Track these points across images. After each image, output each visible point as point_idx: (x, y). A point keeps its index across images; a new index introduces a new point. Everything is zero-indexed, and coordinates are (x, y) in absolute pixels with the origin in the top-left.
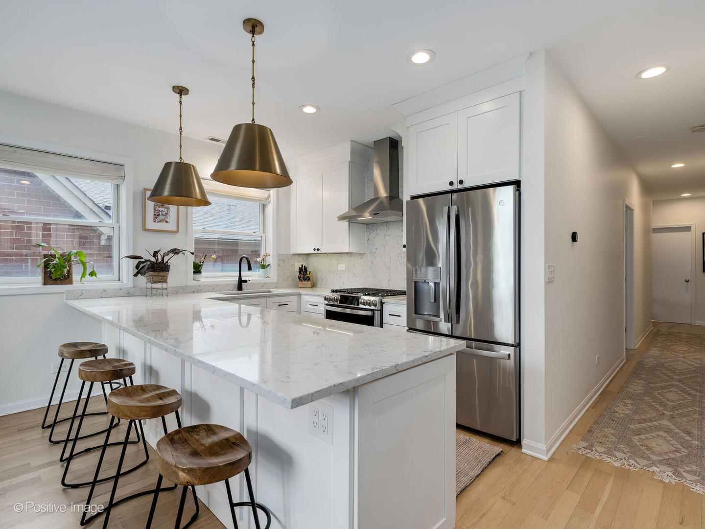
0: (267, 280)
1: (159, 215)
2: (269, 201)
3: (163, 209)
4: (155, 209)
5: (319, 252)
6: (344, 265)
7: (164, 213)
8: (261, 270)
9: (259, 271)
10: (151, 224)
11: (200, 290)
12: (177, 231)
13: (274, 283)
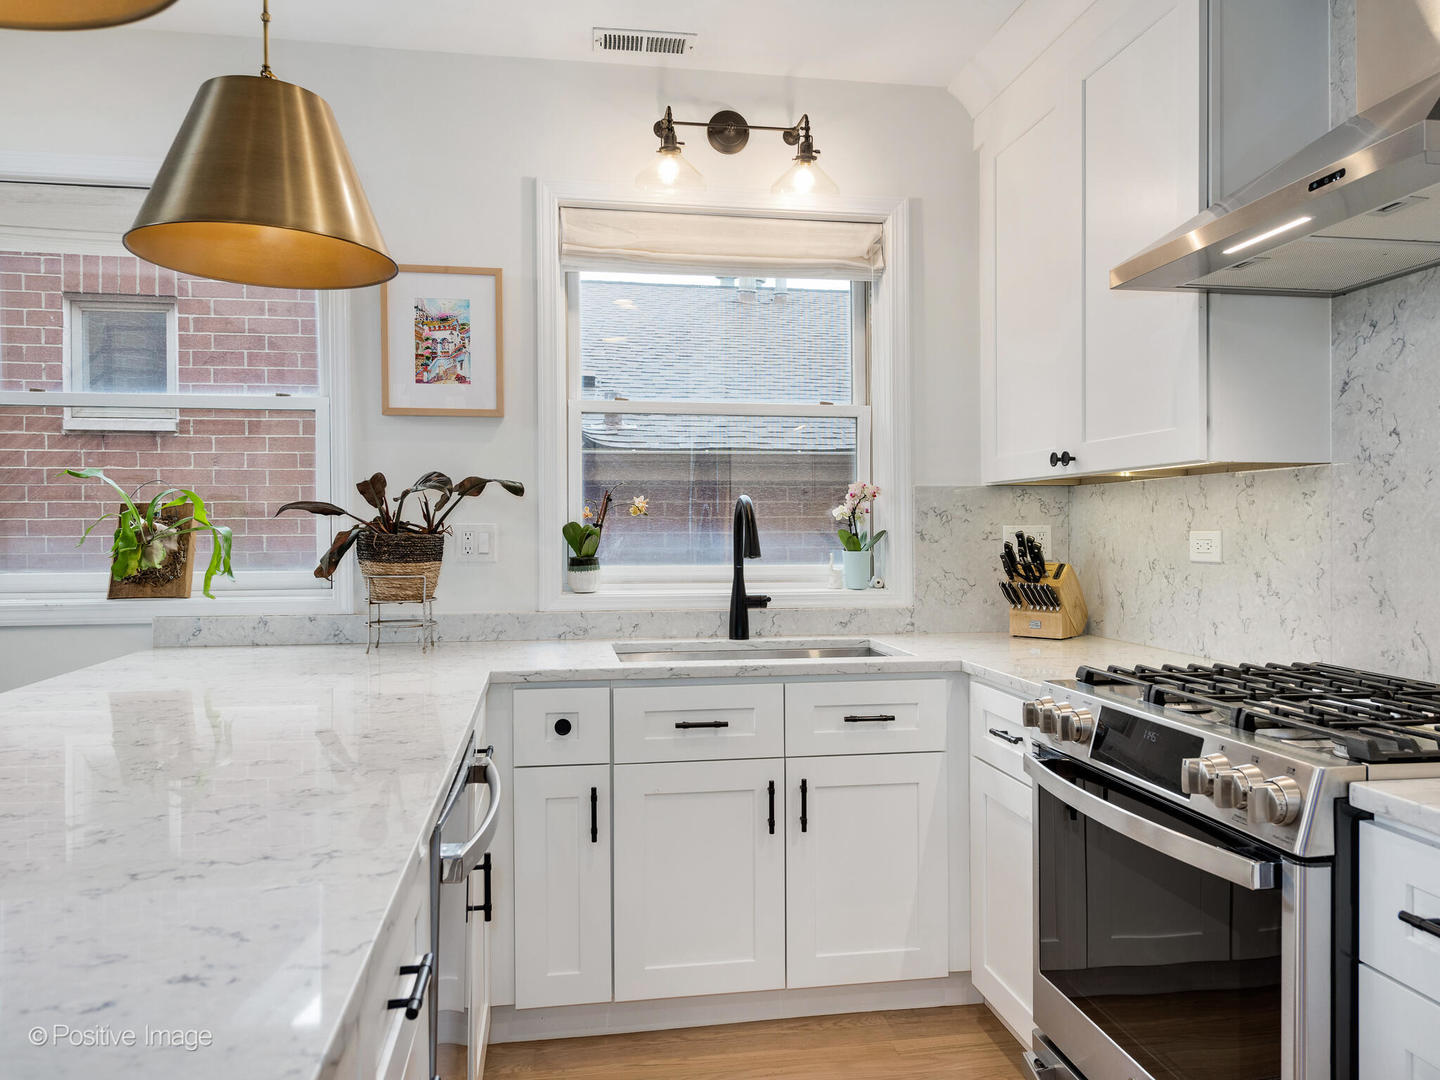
0: (871, 599)
1: (434, 356)
2: (879, 264)
3: (445, 334)
4: (418, 336)
5: (1070, 470)
6: (1215, 535)
7: (451, 348)
8: (846, 554)
9: (838, 559)
10: (406, 392)
11: (586, 631)
12: (497, 415)
13: (899, 612)
